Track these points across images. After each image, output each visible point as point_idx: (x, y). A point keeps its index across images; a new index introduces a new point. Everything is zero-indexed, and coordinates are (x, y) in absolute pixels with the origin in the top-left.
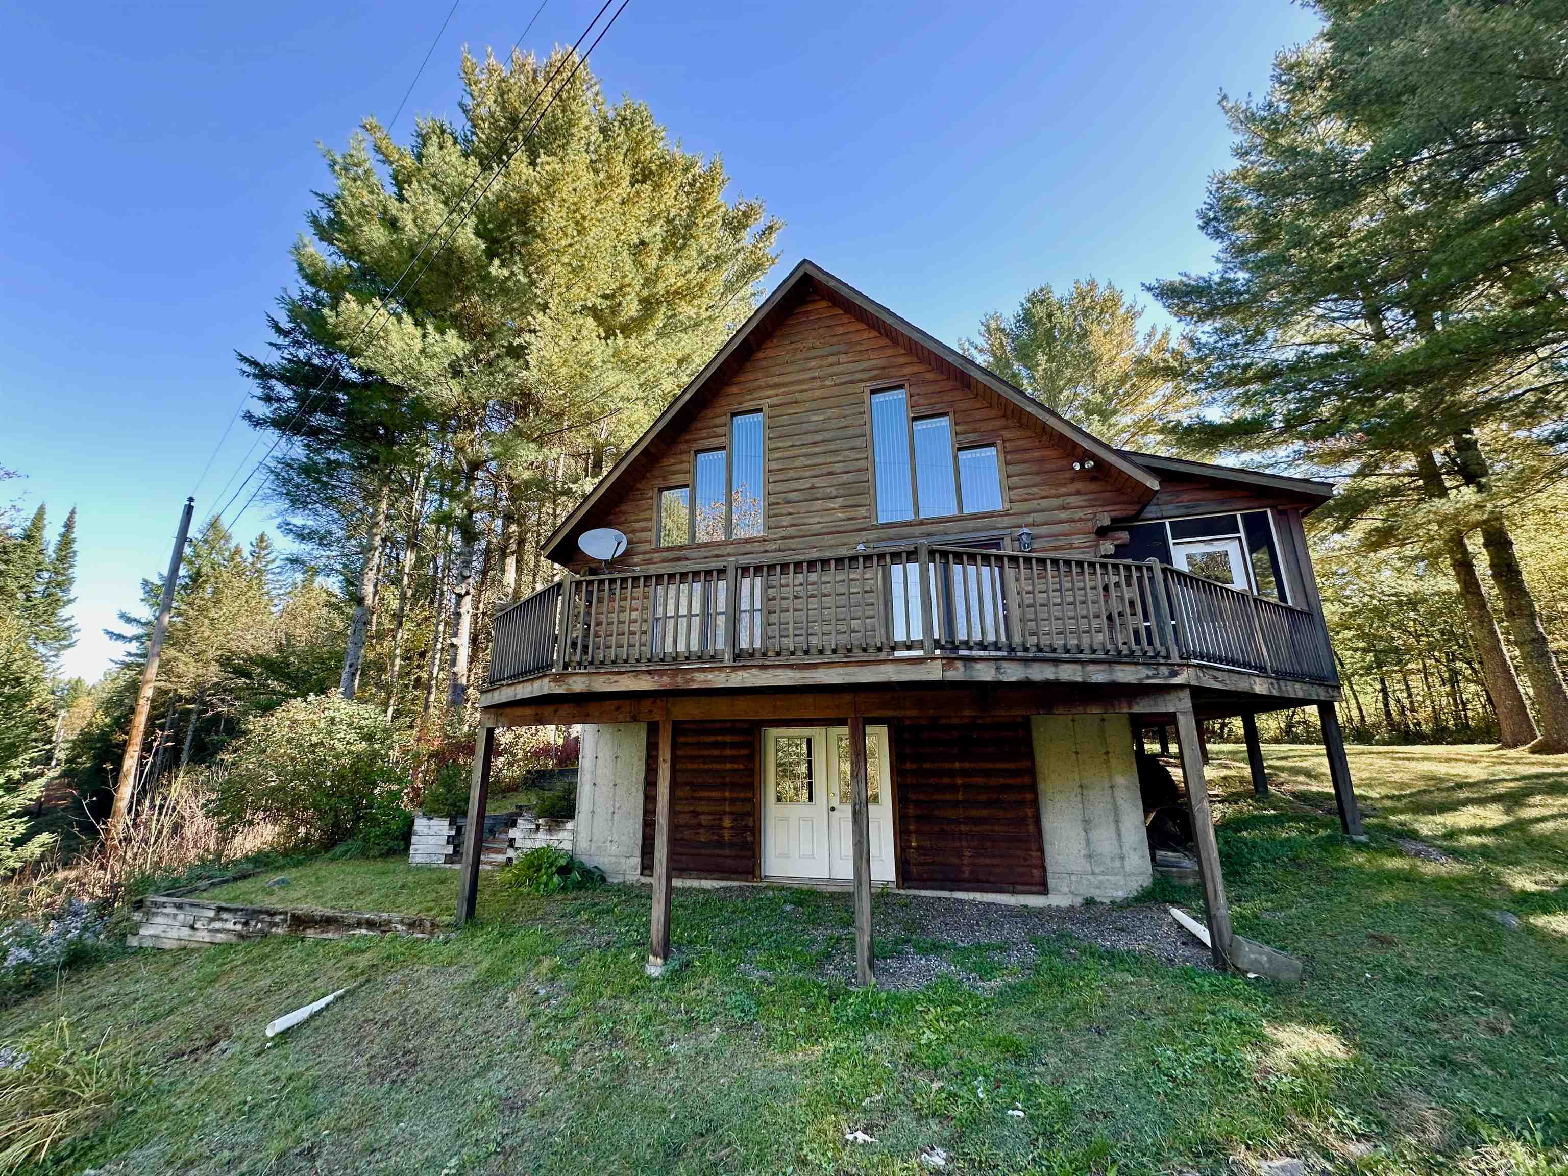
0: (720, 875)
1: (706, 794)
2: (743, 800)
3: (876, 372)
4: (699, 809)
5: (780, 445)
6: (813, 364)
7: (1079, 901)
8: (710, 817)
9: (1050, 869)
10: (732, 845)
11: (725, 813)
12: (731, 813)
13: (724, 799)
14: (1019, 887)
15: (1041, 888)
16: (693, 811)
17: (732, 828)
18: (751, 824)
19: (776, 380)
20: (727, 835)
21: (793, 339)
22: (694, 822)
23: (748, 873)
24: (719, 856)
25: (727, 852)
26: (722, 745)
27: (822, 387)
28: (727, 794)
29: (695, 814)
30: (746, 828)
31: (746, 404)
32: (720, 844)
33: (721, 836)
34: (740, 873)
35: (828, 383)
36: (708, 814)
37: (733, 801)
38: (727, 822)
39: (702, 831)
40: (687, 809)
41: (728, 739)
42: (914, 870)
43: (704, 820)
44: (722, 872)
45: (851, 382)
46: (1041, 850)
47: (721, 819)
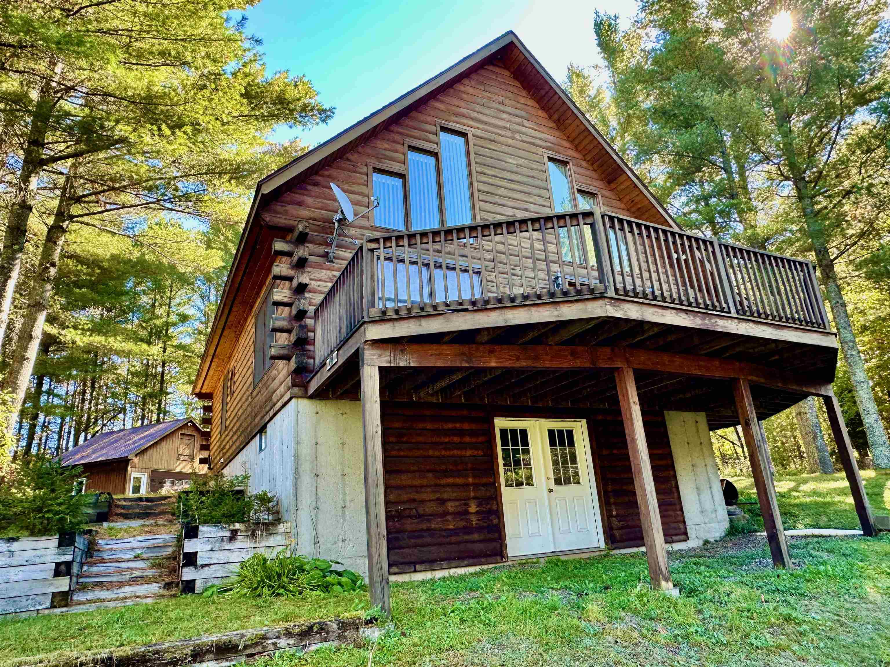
0: (471, 561)
1: (450, 480)
2: (484, 485)
3: (549, 144)
4: (445, 496)
5: (486, 171)
6: (504, 116)
7: (701, 543)
8: (457, 503)
9: (687, 522)
10: (479, 529)
11: (469, 499)
12: (474, 498)
13: (468, 485)
14: (675, 538)
15: (682, 537)
16: (438, 499)
17: (477, 513)
18: (495, 507)
19: (475, 115)
20: (474, 520)
21: (487, 88)
22: (441, 509)
23: (496, 555)
24: (467, 542)
25: (476, 536)
26: (461, 433)
27: (513, 138)
28: (470, 480)
29: (442, 502)
30: (490, 512)
31: (452, 124)
32: (468, 530)
33: (469, 521)
34: (490, 556)
35: (517, 136)
36: (453, 500)
37: (476, 486)
38: (473, 508)
39: (449, 518)
40: (432, 496)
41: (466, 426)
42: (617, 533)
43: (451, 506)
44: (473, 557)
45: (533, 144)
46: (682, 510)
47: (467, 505)
